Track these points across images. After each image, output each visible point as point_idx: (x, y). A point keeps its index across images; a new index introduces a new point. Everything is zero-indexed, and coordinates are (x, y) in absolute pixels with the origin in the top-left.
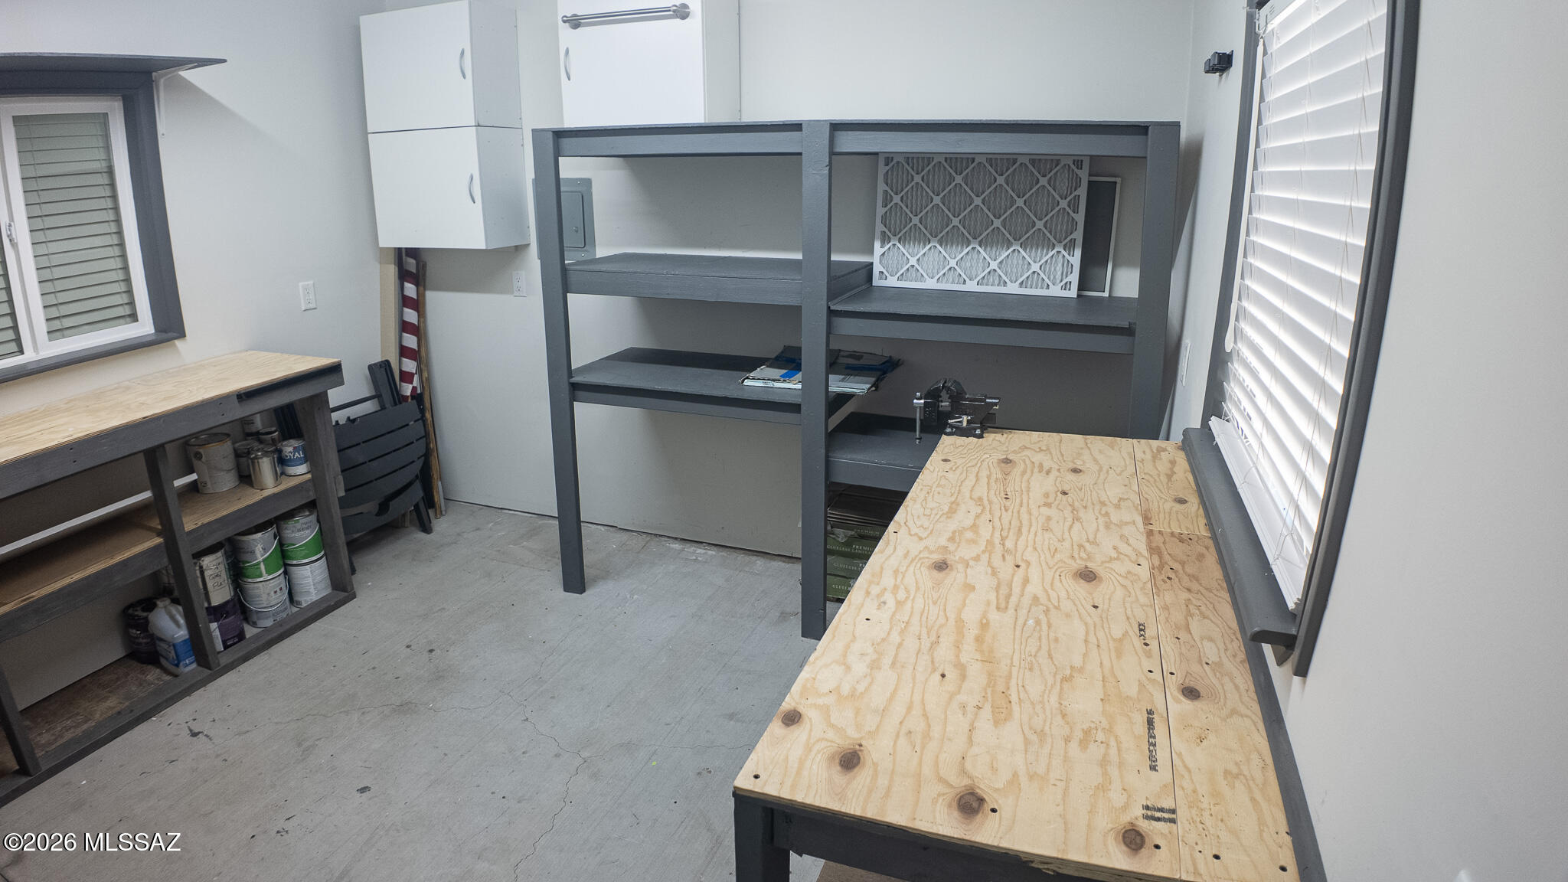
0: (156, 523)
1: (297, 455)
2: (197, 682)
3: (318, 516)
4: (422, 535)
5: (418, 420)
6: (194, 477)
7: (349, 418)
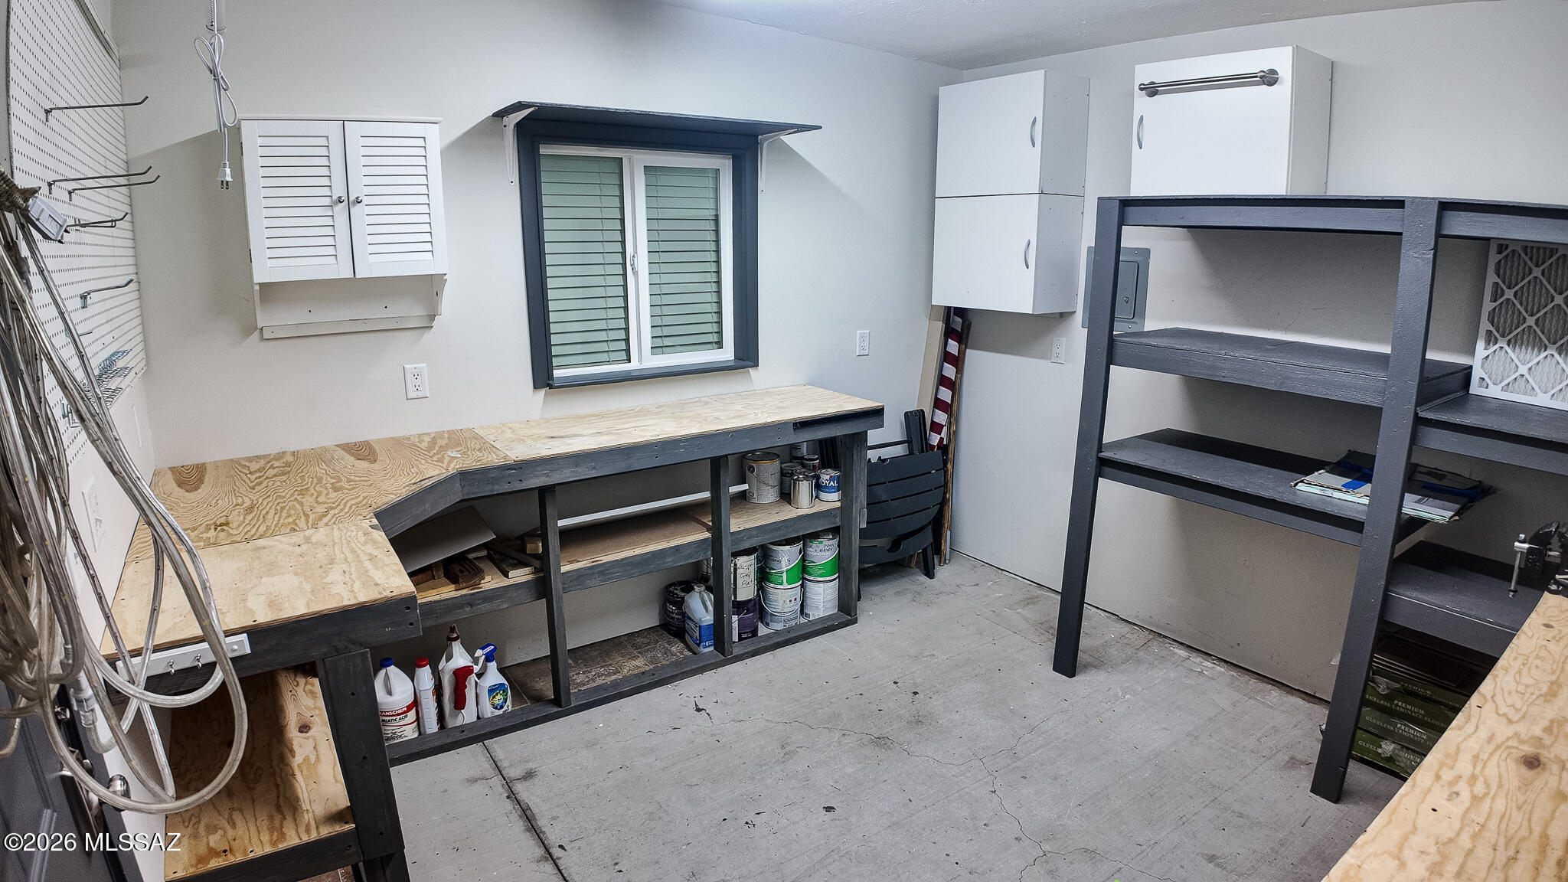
0: (708, 520)
1: (832, 483)
2: (711, 664)
3: (839, 542)
4: (924, 578)
5: (940, 469)
6: (745, 487)
7: (880, 457)
